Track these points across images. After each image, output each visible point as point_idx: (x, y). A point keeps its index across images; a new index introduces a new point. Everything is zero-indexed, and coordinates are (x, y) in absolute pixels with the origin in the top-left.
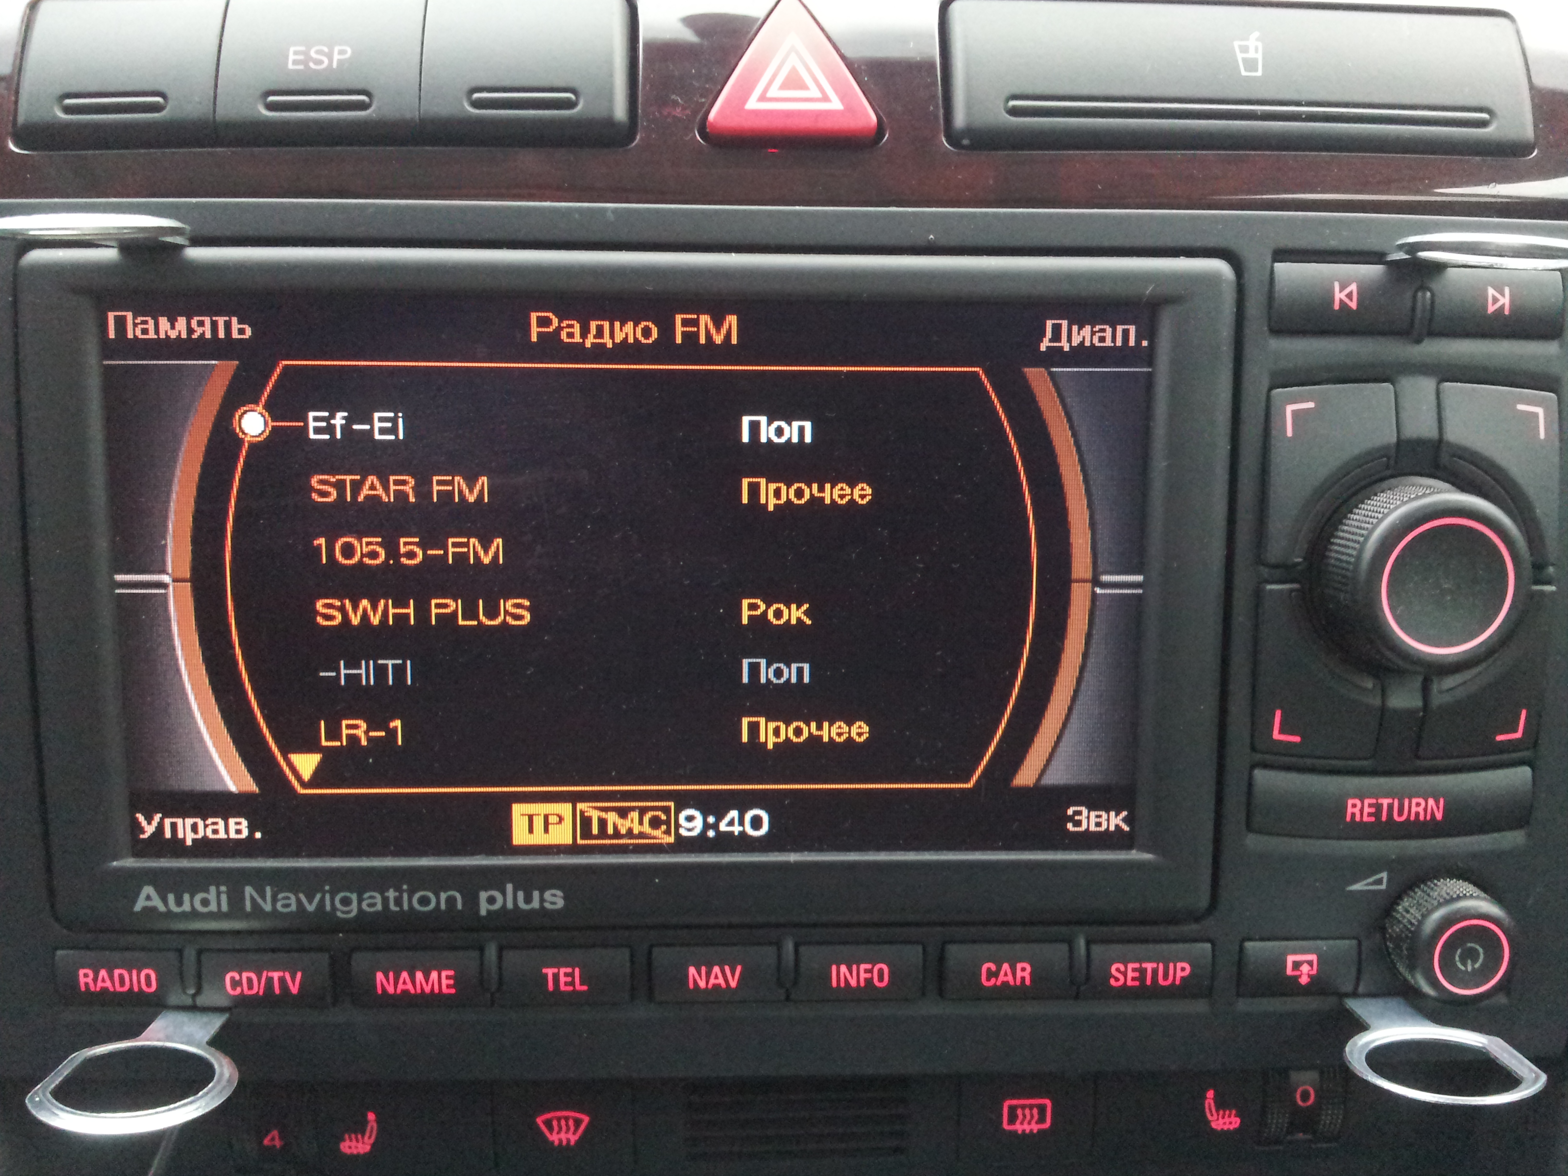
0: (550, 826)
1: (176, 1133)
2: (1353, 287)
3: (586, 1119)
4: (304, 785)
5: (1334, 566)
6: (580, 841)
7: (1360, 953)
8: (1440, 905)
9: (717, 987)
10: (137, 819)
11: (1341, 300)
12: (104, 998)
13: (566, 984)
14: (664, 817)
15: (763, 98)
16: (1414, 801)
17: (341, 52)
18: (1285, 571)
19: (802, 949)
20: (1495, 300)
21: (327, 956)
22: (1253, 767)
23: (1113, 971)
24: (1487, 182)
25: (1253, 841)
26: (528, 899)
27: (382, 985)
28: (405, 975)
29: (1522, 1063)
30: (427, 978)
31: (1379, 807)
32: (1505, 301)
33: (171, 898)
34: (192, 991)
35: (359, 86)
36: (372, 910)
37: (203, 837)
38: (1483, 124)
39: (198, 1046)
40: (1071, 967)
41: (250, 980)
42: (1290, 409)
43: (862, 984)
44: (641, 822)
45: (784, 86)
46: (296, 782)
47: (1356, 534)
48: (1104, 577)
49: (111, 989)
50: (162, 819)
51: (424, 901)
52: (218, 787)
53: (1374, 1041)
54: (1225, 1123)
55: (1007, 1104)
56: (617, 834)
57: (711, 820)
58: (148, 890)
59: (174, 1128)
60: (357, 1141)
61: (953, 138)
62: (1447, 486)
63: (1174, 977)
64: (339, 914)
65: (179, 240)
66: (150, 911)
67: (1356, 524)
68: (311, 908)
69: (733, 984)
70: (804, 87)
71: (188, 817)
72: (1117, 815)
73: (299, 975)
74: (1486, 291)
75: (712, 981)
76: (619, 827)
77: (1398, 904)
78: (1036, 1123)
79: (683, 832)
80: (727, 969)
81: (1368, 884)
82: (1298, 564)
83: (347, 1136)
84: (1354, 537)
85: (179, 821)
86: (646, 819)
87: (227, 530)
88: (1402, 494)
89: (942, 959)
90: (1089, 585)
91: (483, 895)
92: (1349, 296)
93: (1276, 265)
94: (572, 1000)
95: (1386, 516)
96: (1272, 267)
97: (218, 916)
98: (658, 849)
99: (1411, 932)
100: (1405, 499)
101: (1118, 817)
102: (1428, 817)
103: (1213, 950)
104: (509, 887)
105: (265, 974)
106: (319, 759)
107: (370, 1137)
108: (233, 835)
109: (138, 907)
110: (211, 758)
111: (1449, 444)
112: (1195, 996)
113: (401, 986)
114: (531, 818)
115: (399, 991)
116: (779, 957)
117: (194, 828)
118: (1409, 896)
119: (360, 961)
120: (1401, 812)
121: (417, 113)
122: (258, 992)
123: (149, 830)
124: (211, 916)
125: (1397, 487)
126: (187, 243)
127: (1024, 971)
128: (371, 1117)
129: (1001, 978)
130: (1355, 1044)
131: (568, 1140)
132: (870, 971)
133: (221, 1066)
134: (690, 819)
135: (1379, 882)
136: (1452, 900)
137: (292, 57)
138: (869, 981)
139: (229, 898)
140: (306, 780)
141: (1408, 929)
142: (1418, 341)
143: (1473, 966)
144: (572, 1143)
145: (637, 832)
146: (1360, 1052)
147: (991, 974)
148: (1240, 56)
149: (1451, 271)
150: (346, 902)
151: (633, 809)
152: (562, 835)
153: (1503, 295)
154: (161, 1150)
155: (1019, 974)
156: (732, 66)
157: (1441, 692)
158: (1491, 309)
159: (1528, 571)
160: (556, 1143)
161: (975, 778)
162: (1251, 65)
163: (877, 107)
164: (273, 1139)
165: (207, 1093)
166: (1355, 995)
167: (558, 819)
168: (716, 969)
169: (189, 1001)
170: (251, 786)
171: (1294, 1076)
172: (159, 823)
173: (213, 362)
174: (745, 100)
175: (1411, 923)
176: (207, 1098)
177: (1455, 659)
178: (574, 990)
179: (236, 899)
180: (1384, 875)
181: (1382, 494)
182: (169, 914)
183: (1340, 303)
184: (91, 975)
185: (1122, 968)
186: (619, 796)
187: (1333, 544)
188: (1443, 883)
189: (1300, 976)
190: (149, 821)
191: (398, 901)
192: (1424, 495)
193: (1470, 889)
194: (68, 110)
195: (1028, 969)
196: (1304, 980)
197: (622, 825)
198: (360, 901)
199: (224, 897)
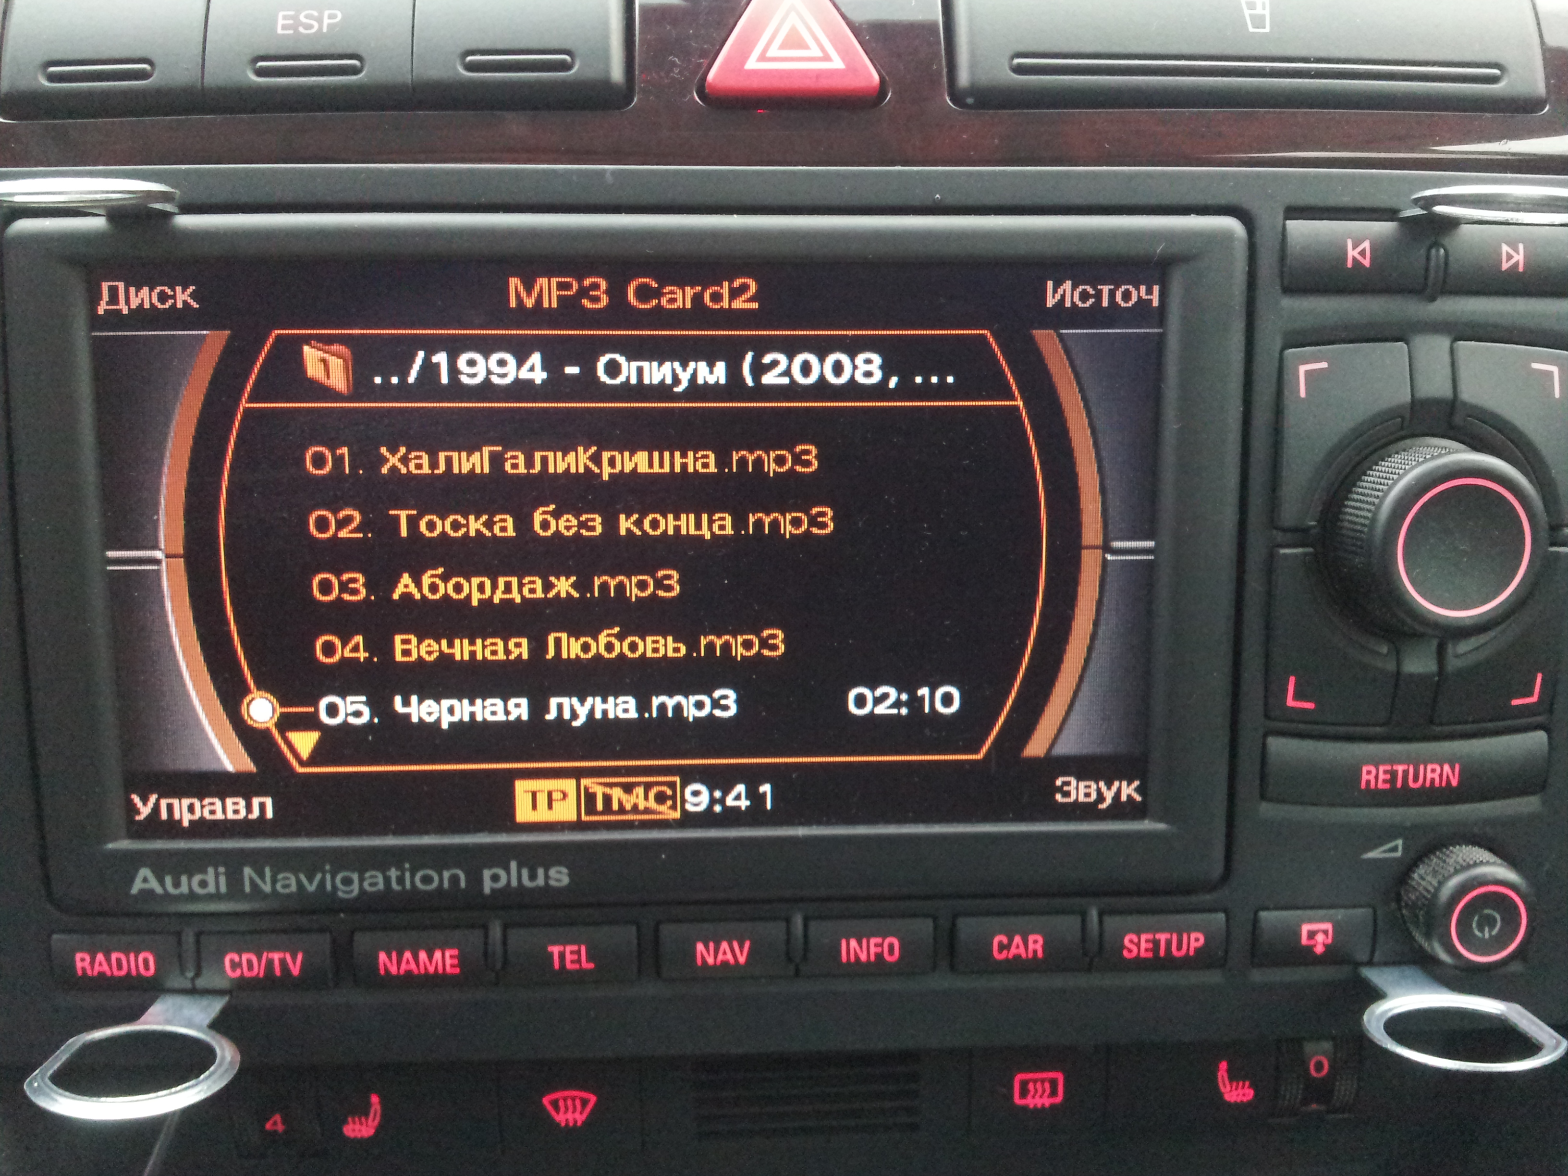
0: (554, 803)
1: (176, 1118)
2: (1366, 245)
3: (593, 1099)
4: (302, 763)
5: (1348, 529)
6: (584, 818)
7: (1375, 921)
8: (1457, 872)
9: (725, 963)
10: (132, 800)
11: (1354, 259)
12: (103, 983)
13: (572, 962)
14: (669, 792)
15: (763, 58)
16: (1429, 767)
17: (331, 17)
18: (1300, 535)
19: (813, 925)
20: (1510, 257)
21: (328, 936)
22: (1265, 735)
23: (1126, 941)
24: (1499, 138)
25: (1266, 809)
26: (533, 877)
27: (385, 965)
28: (408, 955)
29: (1541, 1029)
30: (430, 957)
31: (1394, 774)
32: (1519, 258)
33: (168, 880)
34: (190, 974)
35: (349, 51)
36: (373, 889)
37: (200, 818)
38: (1494, 80)
39: (199, 1028)
40: (1084, 940)
41: (249, 962)
42: (1303, 369)
43: (872, 958)
44: (646, 798)
45: (783, 47)
46: (294, 761)
47: (1371, 496)
48: (1114, 543)
49: (109, 973)
50: (158, 800)
51: (427, 880)
52: (213, 767)
53: (1390, 1010)
54: (1238, 1095)
55: (1019, 1078)
56: (622, 810)
57: (718, 794)
58: (144, 872)
59: (174, 1113)
60: (361, 1124)
61: (957, 97)
62: (1461, 446)
63: (1188, 949)
64: (340, 894)
65: (168, 207)
66: (148, 894)
67: (1371, 485)
68: (311, 888)
69: (742, 959)
70: (804, 46)
71: (184, 797)
72: (1129, 785)
73: (300, 957)
74: (1501, 248)
75: (720, 957)
76: (624, 804)
77: (1414, 872)
78: (1048, 1097)
79: (689, 807)
80: (736, 945)
81: (1385, 852)
82: (1314, 527)
83: (350, 1119)
84: (1369, 499)
85: (175, 802)
86: (652, 795)
87: (220, 505)
88: (1417, 455)
89: (953, 930)
90: (1099, 552)
91: (487, 874)
92: (1363, 253)
93: (1288, 222)
94: (579, 978)
95: (1401, 477)
96: (1284, 226)
97: (216, 897)
98: (664, 824)
99: (1427, 899)
100: (1421, 460)
101: (1130, 787)
102: (1444, 784)
103: (1227, 920)
104: (513, 865)
105: (265, 955)
106: (317, 737)
107: (374, 1119)
108: (230, 816)
109: (135, 890)
110: (206, 735)
111: (1464, 404)
112: (1209, 966)
113: (403, 966)
114: (534, 794)
115: (402, 971)
116: (788, 932)
117: (191, 809)
118: (1423, 862)
119: (363, 941)
120: (1416, 778)
121: (410, 77)
122: (258, 973)
123: (145, 811)
124: (210, 897)
125: (1411, 448)
126: (176, 210)
127: (1036, 944)
128: (375, 1099)
129: (1013, 951)
130: (1373, 1012)
131: (575, 1122)
132: (881, 945)
133: (223, 1049)
134: (696, 793)
135: (1395, 849)
136: (1469, 867)
137: (281, 22)
138: (879, 956)
139: (228, 879)
140: (305, 758)
141: (1424, 897)
142: (1433, 299)
143: (1490, 932)
144: (579, 1123)
145: (643, 808)
146: (1378, 1020)
147: (1002, 947)
148: (1247, 13)
149: (1465, 228)
150: (347, 882)
151: (638, 784)
152: (566, 811)
153: (1518, 253)
154: (162, 1136)
155: (1031, 946)
156: (730, 27)
157: (1457, 656)
158: (1505, 266)
159: (1544, 534)
160: (563, 1124)
161: (984, 750)
162: (1258, 21)
163: (878, 66)
164: (276, 1123)
165: (209, 1076)
166: (1370, 963)
167: (562, 796)
168: (724, 945)
169: (189, 985)
170: (248, 765)
171: (1309, 1047)
172: (154, 804)
173: (205, 332)
174: (744, 62)
175: (1428, 891)
176: (209, 1082)
177: (1472, 622)
178: (581, 969)
179: (235, 879)
180: (1400, 842)
181: (1396, 456)
182: (167, 896)
183: (1353, 259)
184: (88, 958)
185: (1136, 940)
186: (623, 771)
187: (1347, 506)
188: (1458, 850)
189: (1315, 946)
190: (145, 801)
191: (401, 880)
192: (1440, 456)
193: (1485, 855)
194: (52, 78)
195: (1041, 941)
196: (1319, 949)
197: (628, 801)
198: (362, 880)
199: (222, 880)
